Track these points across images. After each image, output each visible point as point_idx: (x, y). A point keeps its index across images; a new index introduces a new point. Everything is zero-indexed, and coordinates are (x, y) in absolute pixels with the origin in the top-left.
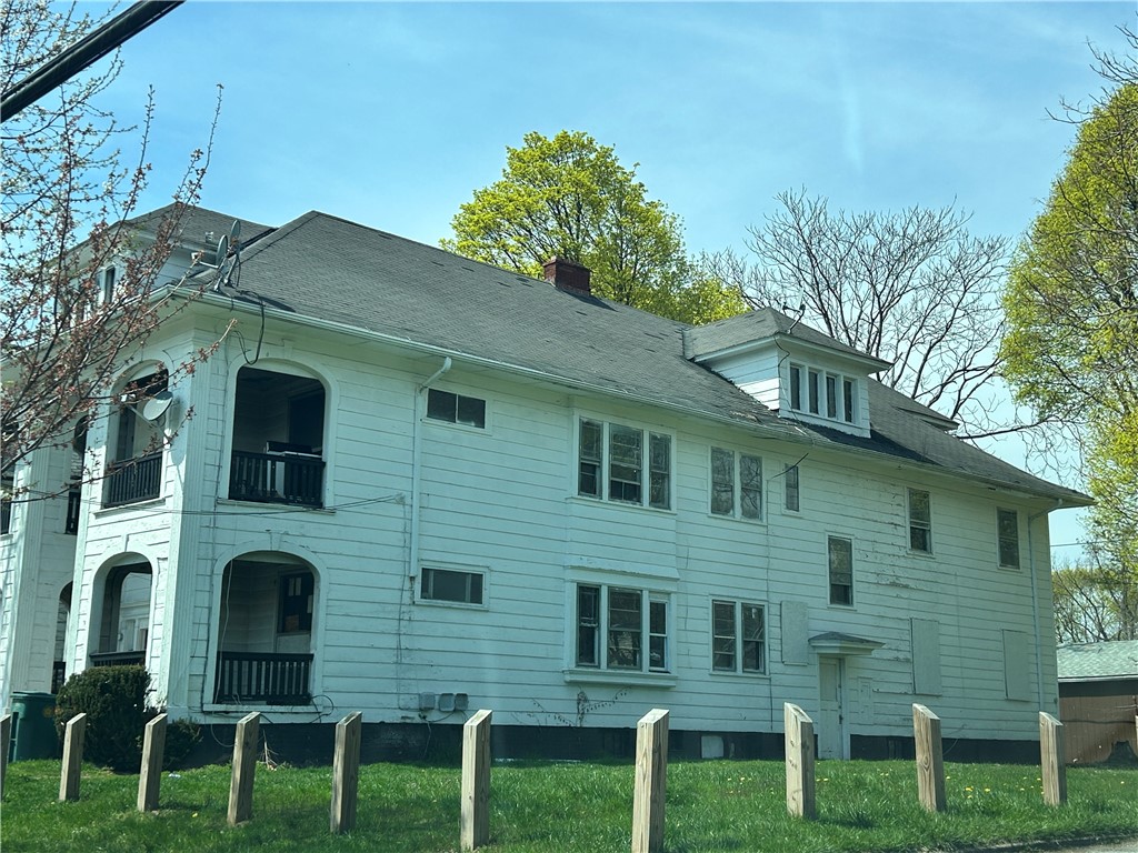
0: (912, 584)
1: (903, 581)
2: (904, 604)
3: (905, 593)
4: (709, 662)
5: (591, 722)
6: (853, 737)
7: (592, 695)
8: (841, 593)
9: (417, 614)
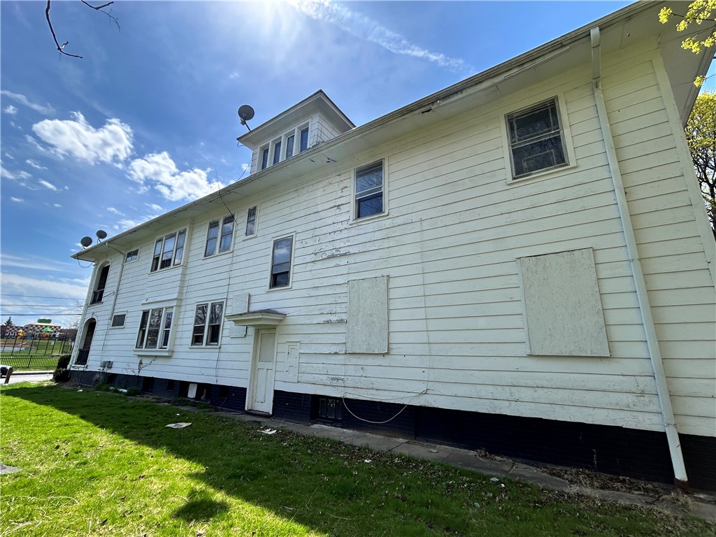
0: (352, 250)
1: (343, 251)
2: (344, 270)
3: (343, 261)
4: (190, 341)
5: (144, 374)
6: (276, 392)
7: (145, 361)
8: (279, 278)
9: (111, 332)
